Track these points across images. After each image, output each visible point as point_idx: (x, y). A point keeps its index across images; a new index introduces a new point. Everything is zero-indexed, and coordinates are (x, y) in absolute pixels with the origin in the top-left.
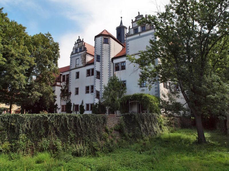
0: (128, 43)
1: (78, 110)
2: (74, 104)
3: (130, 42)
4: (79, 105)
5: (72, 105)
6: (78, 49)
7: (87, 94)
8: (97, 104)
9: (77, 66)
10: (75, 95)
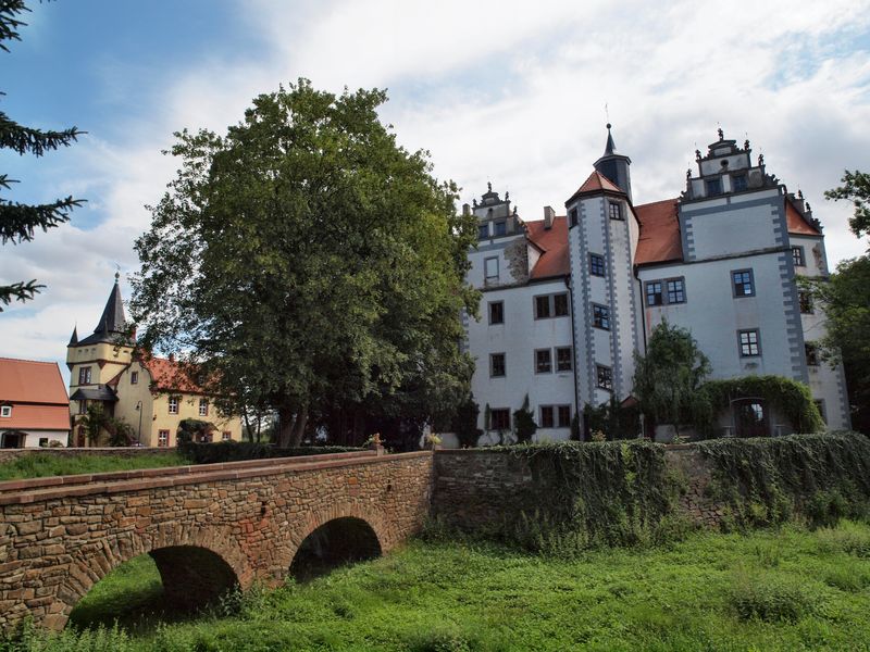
0: (688, 222)
1: (507, 426)
2: (488, 405)
3: (694, 221)
4: (512, 412)
5: (482, 409)
6: (491, 225)
7: (544, 377)
8: (603, 405)
9: (489, 281)
10: (491, 377)
